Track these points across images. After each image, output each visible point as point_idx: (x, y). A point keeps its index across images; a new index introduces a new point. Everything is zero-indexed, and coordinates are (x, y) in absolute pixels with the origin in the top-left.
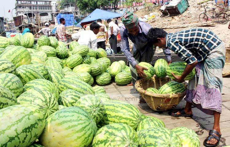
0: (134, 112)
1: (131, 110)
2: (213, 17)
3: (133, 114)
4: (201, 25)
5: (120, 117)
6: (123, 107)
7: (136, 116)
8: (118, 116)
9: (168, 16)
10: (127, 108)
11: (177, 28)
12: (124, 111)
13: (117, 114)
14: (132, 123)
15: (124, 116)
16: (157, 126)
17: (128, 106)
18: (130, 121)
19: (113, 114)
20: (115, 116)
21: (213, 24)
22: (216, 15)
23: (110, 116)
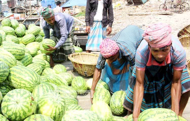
0: (33, 77)
1: (32, 76)
2: (171, 8)
3: (32, 78)
4: (161, 13)
5: (22, 79)
6: (26, 72)
7: (34, 81)
8: (21, 78)
9: (133, 5)
10: (29, 73)
11: (141, 15)
12: (26, 75)
13: (20, 76)
14: (29, 85)
15: (25, 79)
16: (44, 90)
17: (31, 72)
18: (28, 83)
19: (18, 75)
20: (19, 77)
21: (171, 13)
22: (174, 6)
23: (15, 76)
